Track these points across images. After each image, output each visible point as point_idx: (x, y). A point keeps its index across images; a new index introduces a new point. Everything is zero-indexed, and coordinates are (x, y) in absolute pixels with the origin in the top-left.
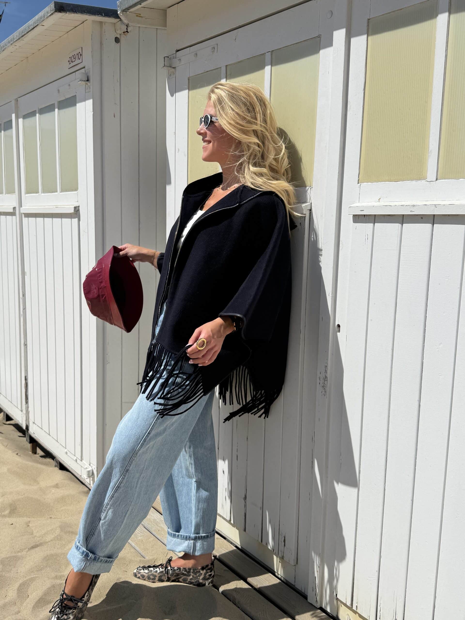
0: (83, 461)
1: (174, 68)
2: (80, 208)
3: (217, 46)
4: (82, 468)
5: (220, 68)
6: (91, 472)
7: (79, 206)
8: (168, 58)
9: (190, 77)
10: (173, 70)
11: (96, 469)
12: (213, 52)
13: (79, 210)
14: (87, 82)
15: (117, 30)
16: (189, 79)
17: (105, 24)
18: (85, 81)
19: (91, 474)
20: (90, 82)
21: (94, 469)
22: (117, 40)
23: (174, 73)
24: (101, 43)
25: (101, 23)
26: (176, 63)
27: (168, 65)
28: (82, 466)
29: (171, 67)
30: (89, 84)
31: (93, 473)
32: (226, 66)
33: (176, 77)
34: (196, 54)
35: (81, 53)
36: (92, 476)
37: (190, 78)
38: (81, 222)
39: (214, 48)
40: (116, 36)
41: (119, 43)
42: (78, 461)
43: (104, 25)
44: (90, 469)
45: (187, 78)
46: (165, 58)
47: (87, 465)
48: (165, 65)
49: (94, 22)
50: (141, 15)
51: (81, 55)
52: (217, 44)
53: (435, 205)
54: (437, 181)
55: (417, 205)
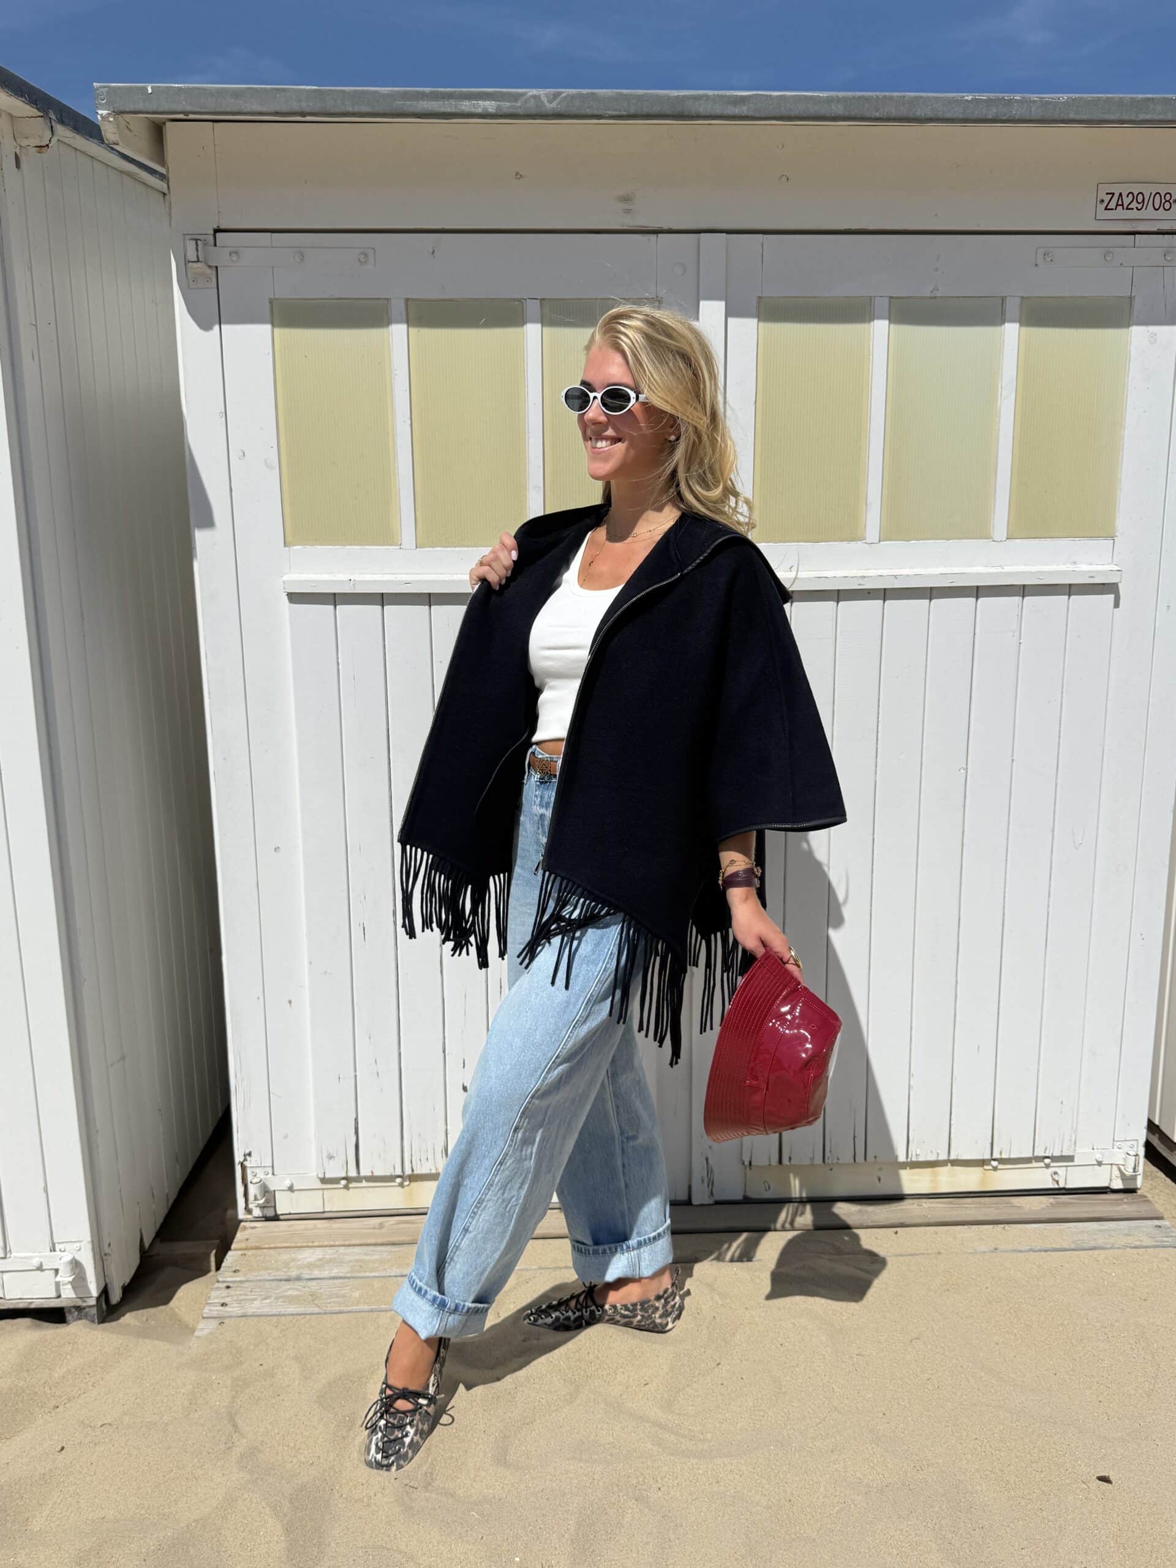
3: (375, 253)
5: (389, 299)
9: (277, 299)
10: (208, 271)
11: (87, 1247)
12: (364, 262)
15: (25, 138)
16: (271, 302)
17: (1, 115)
21: (80, 1249)
22: (17, 161)
23: (210, 279)
29: (204, 263)
32: (407, 300)
33: (218, 288)
34: (301, 254)
37: (276, 302)
39: (366, 255)
40: (16, 150)
41: (20, 170)
43: (0, 119)
45: (267, 302)
46: (199, 242)
52: (374, 249)
53: (895, 576)
54: (882, 543)
55: (868, 577)
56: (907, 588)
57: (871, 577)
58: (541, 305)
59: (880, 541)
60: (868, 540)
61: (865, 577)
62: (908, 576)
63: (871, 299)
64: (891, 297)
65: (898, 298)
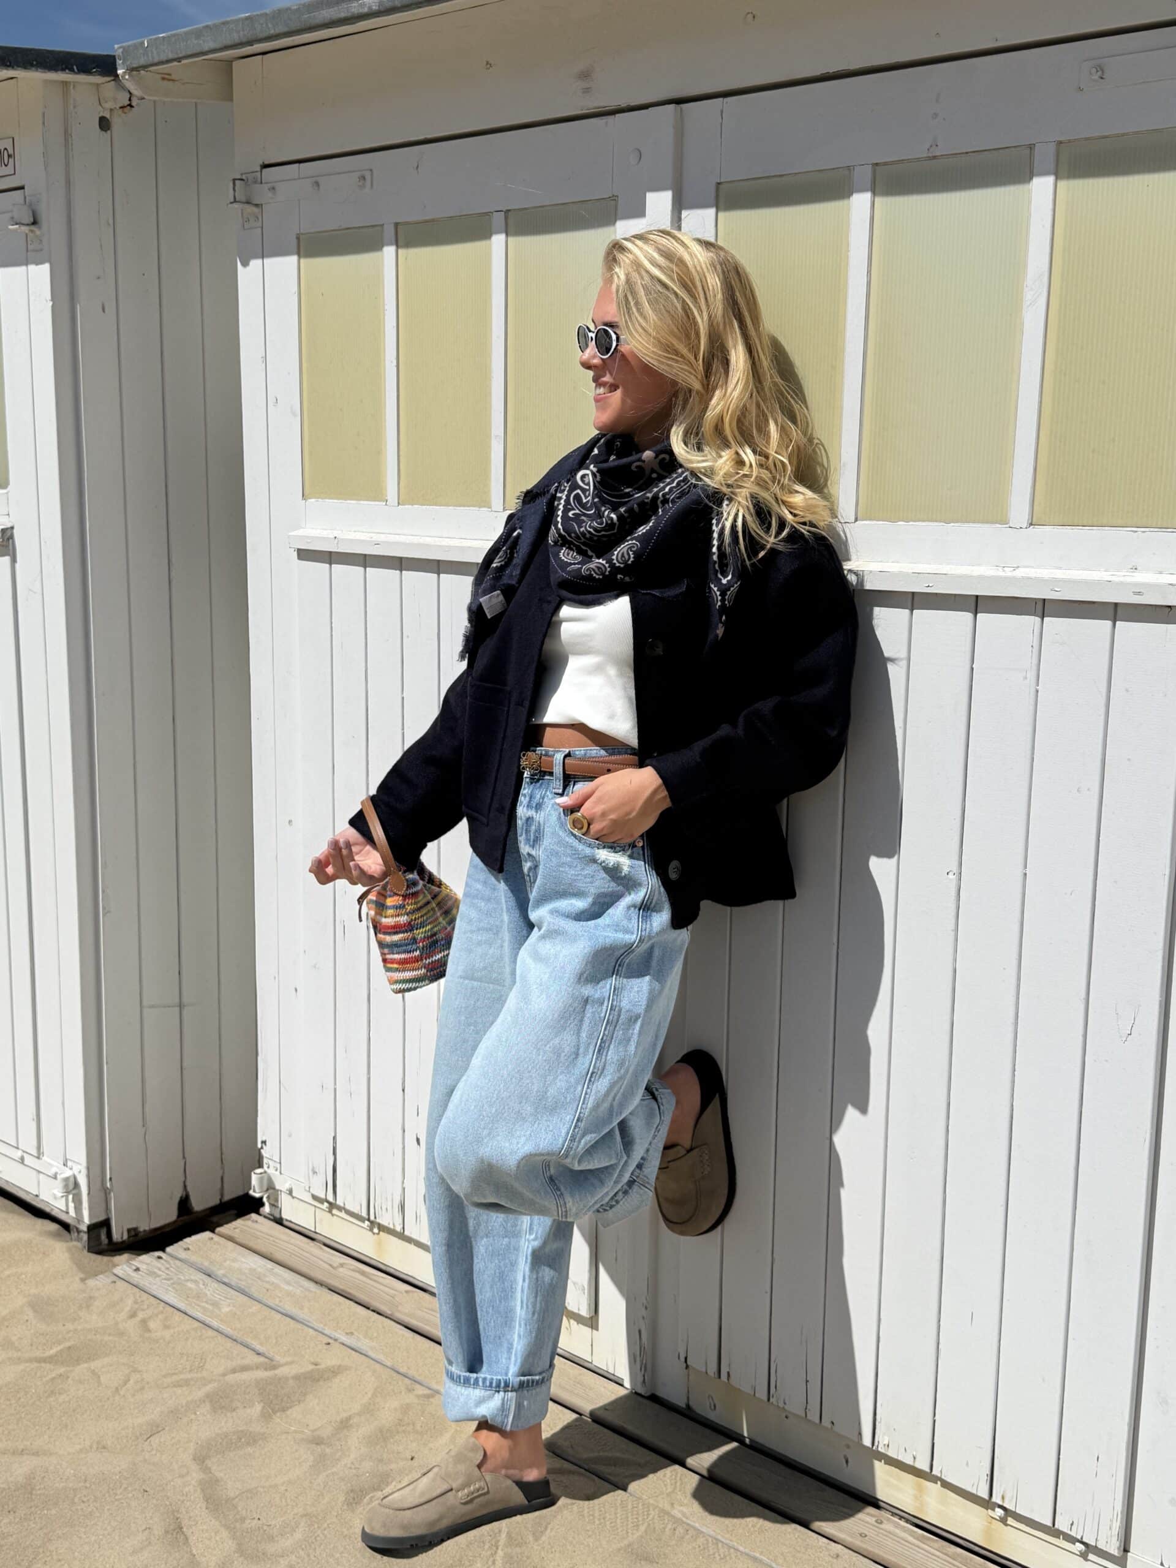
0: (45, 1158)
1: (257, 205)
2: (15, 531)
3: (372, 175)
4: (41, 1176)
5: (382, 225)
6: (72, 1180)
7: (12, 528)
8: (242, 182)
9: (302, 234)
10: (256, 210)
11: (84, 1172)
12: (363, 187)
13: (12, 537)
14: (33, 228)
15: (106, 102)
16: (298, 238)
17: (74, 86)
18: (28, 225)
19: (71, 1186)
20: (40, 228)
21: (80, 1172)
22: (104, 124)
23: (258, 218)
24: (66, 131)
25: (65, 84)
26: (261, 194)
27: (244, 200)
28: (39, 1172)
29: (248, 203)
30: (38, 232)
31: (76, 1185)
32: (396, 225)
33: (262, 228)
34: (317, 184)
35: (11, 152)
36: (74, 1192)
37: (301, 236)
38: (17, 566)
39: (364, 178)
40: (101, 114)
41: (109, 132)
42: (28, 1160)
43: (72, 91)
44: (68, 1173)
45: (295, 237)
46: (237, 182)
47: (56, 1167)
48: (237, 200)
49: (46, 81)
50: (173, 77)
51: (9, 156)
52: (371, 170)
54: (858, 522)
56: (881, 592)
58: (506, 218)
63: (849, 169)
64: (877, 164)
65: (885, 164)
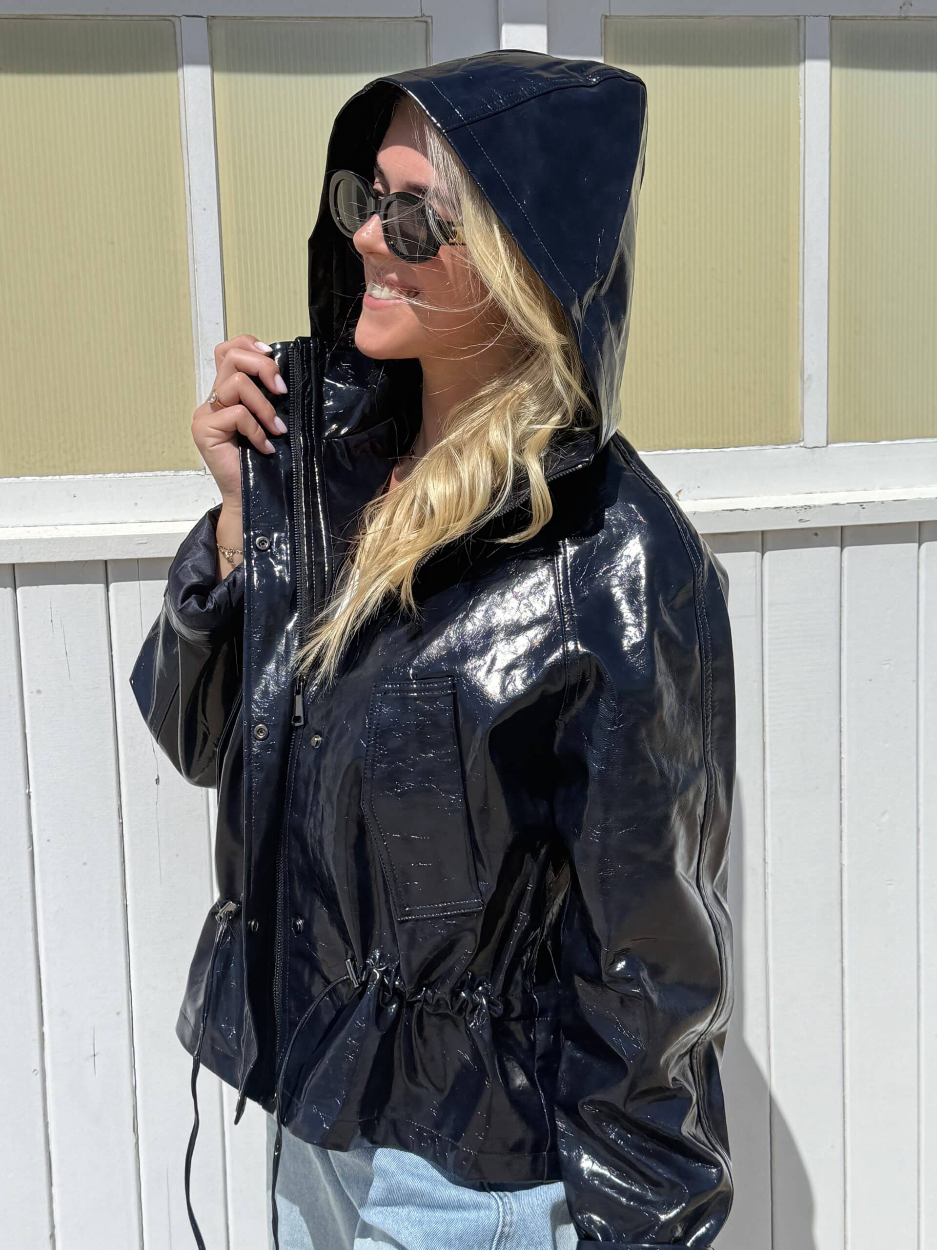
53: (861, 504)
54: (830, 446)
55: (815, 506)
56: (880, 525)
57: (820, 506)
58: (209, 27)
59: (827, 444)
60: (809, 442)
61: (810, 507)
62: (883, 502)
63: (798, 21)
64: (833, 17)
65: (844, 18)
